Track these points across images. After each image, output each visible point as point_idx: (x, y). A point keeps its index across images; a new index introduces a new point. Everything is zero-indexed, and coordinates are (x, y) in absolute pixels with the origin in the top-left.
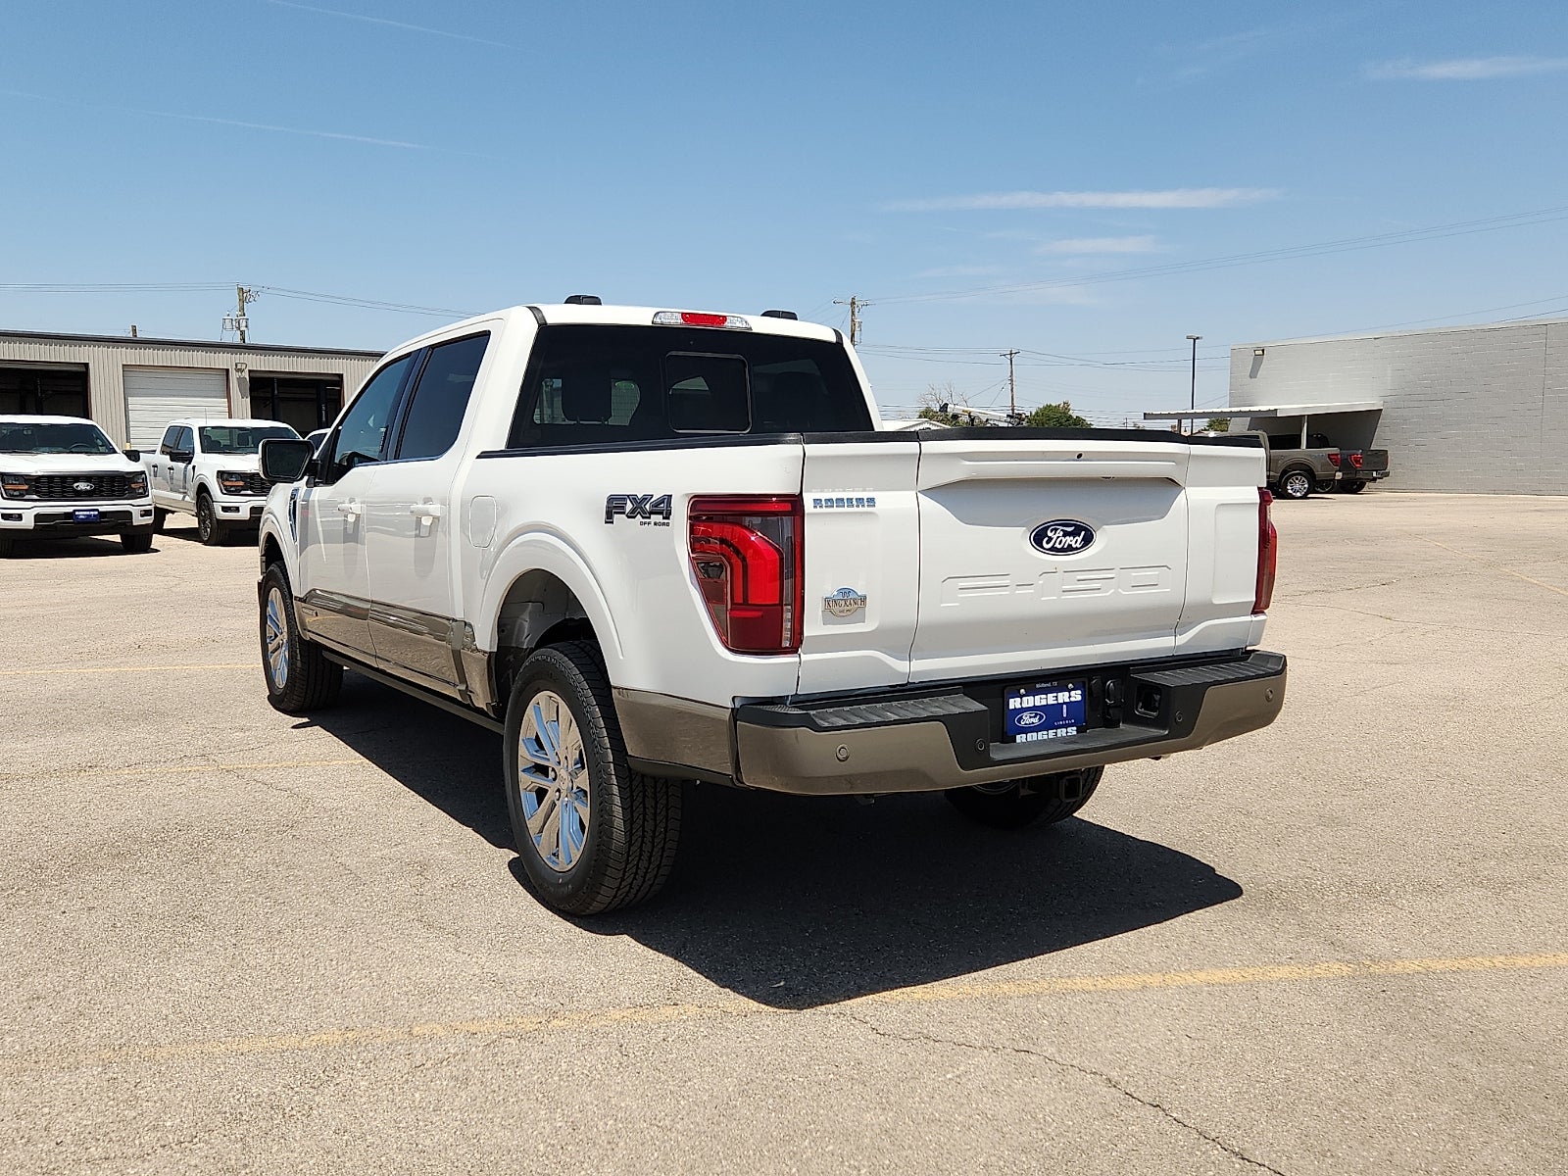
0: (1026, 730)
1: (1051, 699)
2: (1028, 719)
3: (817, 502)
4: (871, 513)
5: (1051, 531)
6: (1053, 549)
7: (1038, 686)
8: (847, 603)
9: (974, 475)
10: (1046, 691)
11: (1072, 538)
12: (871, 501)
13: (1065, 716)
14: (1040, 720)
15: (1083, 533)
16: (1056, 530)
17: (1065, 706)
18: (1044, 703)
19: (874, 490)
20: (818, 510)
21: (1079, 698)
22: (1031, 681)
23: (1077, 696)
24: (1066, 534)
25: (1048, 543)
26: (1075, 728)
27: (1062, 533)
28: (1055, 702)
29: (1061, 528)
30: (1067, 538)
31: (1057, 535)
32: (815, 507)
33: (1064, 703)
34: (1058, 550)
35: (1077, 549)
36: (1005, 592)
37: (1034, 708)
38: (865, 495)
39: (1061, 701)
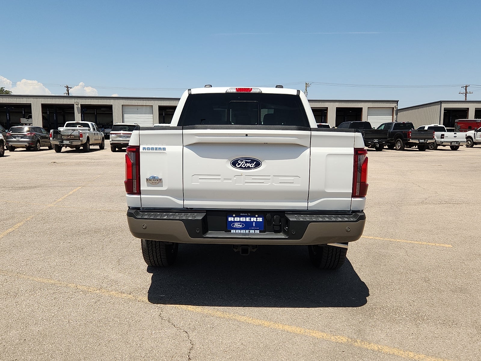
0: (236, 229)
1: (248, 219)
2: (237, 225)
3: (144, 148)
4: (164, 152)
5: (240, 161)
6: (241, 167)
7: (241, 214)
8: (155, 181)
9: (200, 141)
10: (246, 217)
11: (249, 164)
12: (164, 149)
13: (254, 226)
14: (242, 226)
15: (255, 162)
16: (243, 161)
17: (254, 223)
18: (244, 220)
19: (166, 145)
20: (144, 151)
21: (261, 220)
22: (239, 212)
23: (260, 219)
24: (246, 162)
25: (238, 165)
26: (259, 231)
27: (245, 162)
28: (250, 221)
29: (245, 160)
30: (247, 164)
31: (243, 162)
32: (143, 150)
33: (254, 221)
34: (242, 168)
35: (252, 168)
36: (220, 181)
37: (240, 221)
38: (162, 147)
39: (252, 220)
